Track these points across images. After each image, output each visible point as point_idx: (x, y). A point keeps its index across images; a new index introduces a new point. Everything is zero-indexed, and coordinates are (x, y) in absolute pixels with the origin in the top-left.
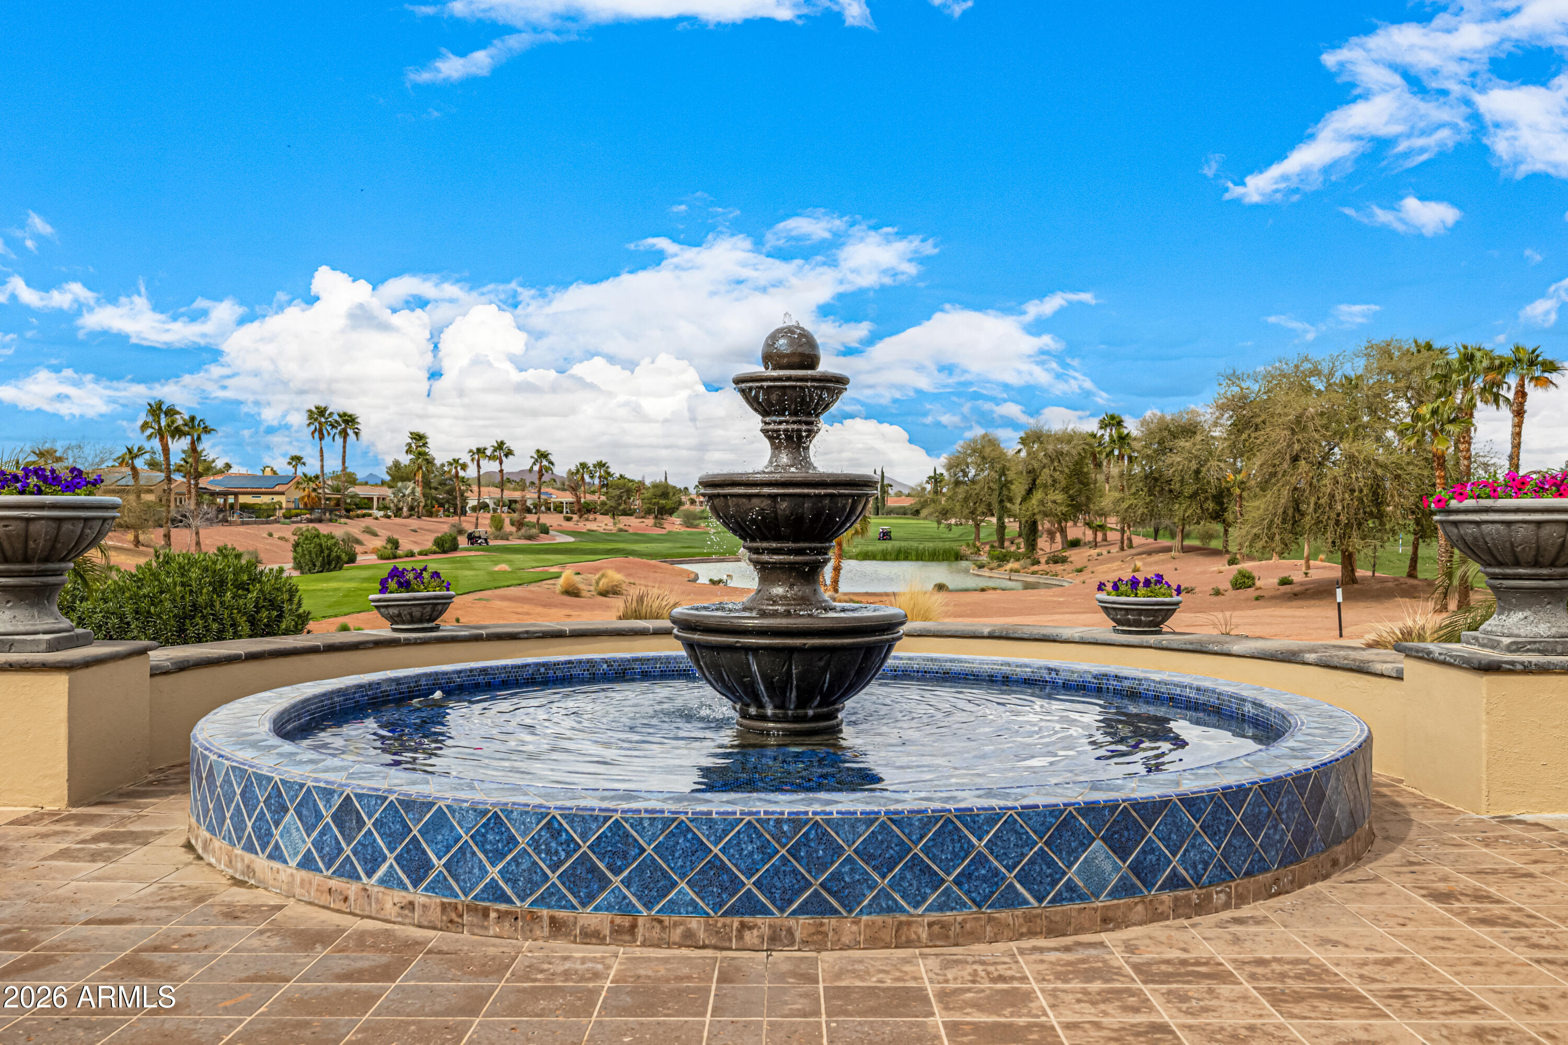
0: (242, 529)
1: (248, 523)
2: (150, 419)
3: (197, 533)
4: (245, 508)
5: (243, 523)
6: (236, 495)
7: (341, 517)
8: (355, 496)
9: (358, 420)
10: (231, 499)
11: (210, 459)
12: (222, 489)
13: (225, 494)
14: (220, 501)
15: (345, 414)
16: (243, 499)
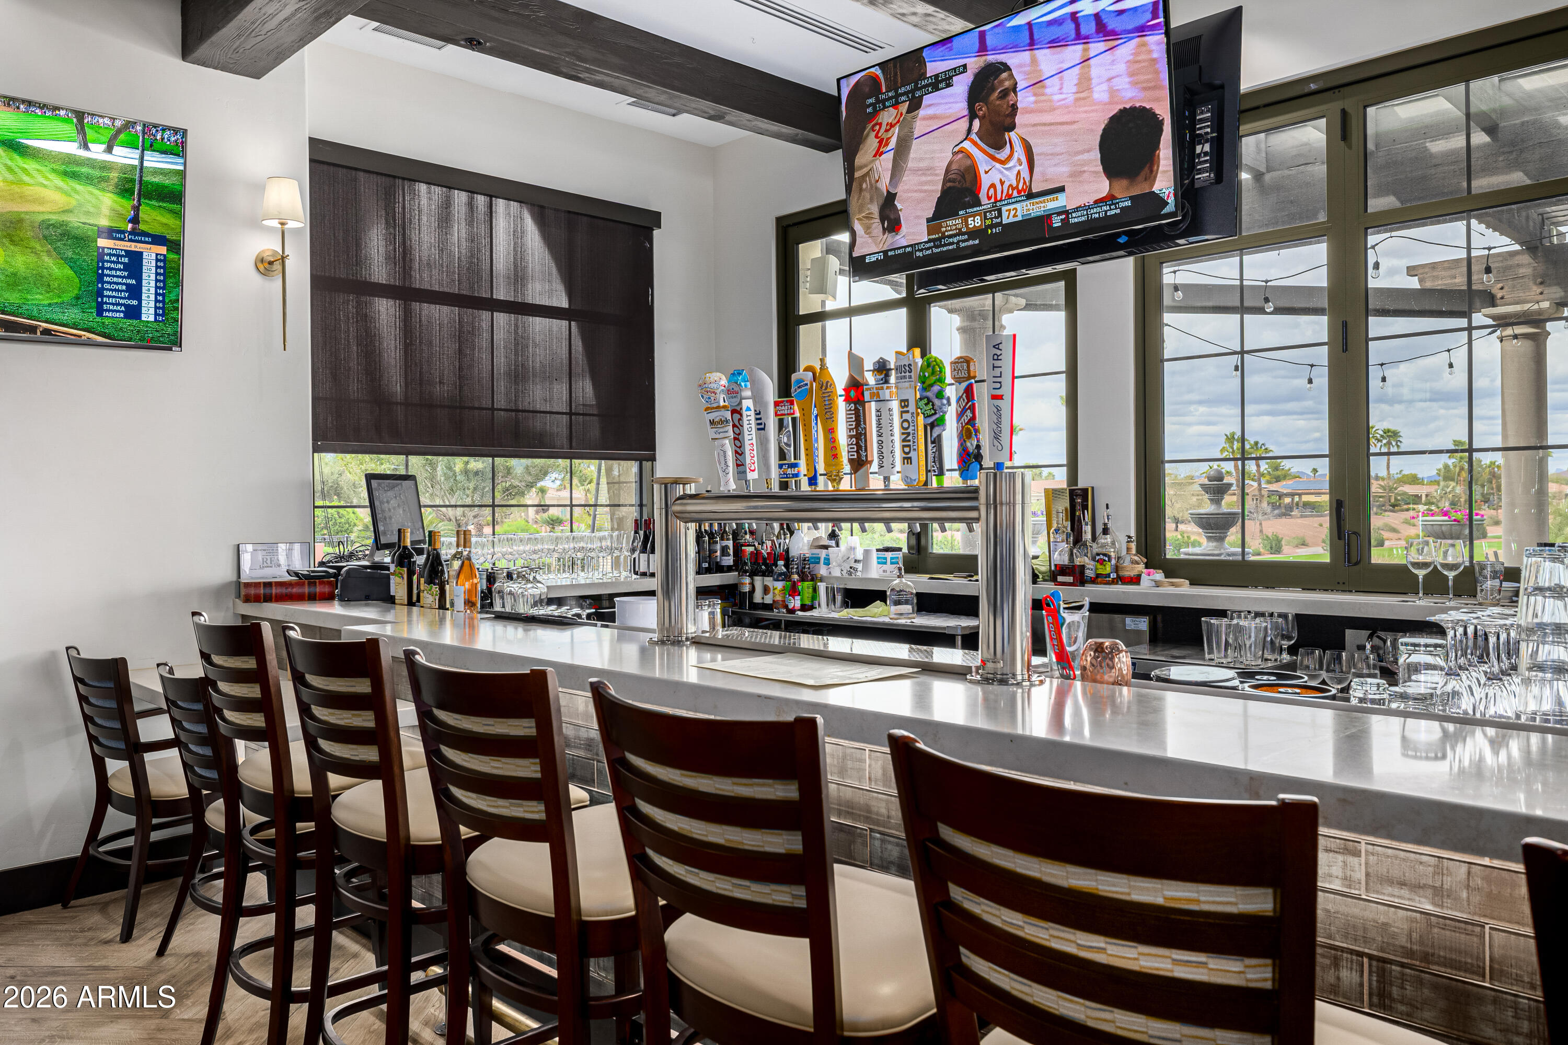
0: (1300, 521)
1: (1306, 516)
2: (1227, 446)
3: (1261, 524)
4: (1306, 505)
5: (1302, 516)
6: (1300, 495)
7: (1386, 511)
8: (1405, 493)
9: (1401, 434)
10: (1297, 498)
11: (1287, 468)
12: (1289, 491)
13: (1292, 495)
14: (1288, 500)
15: (1389, 431)
16: (1305, 498)
